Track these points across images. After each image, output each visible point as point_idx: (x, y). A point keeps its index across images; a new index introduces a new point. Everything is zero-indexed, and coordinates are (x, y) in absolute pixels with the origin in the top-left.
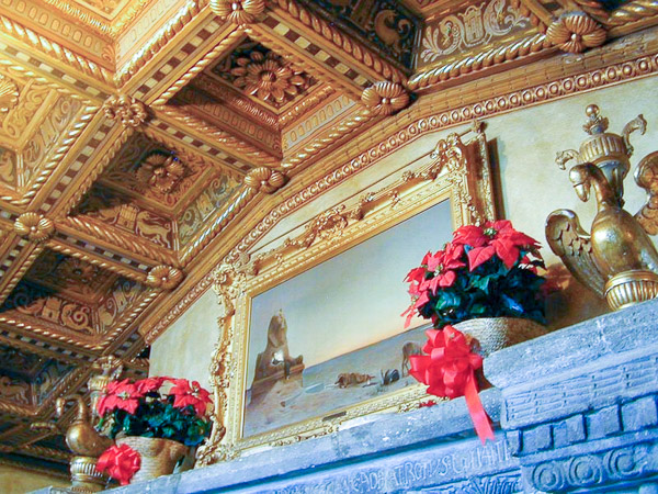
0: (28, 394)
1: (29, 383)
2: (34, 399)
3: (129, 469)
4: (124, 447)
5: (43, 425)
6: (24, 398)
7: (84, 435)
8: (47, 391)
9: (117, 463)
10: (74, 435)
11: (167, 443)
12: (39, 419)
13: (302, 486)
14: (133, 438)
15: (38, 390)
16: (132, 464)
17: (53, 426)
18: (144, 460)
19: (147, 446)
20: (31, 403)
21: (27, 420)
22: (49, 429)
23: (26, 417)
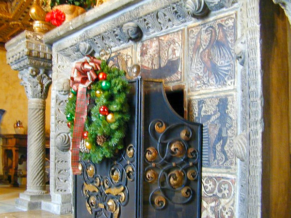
0: (7, 8)
1: (6, 2)
2: (10, 10)
3: (60, 20)
4: (57, 10)
5: (16, 23)
6: (5, 9)
7: (37, 11)
8: (16, 5)
9: (55, 17)
10: (33, 11)
11: (77, 8)
12: (13, 20)
13: (142, 6)
14: (61, 6)
15: (11, 5)
16: (62, 18)
17: (20, 23)
18: (67, 16)
19: (68, 9)
20: (8, 12)
21: (8, 21)
22: (19, 25)
23: (7, 20)
